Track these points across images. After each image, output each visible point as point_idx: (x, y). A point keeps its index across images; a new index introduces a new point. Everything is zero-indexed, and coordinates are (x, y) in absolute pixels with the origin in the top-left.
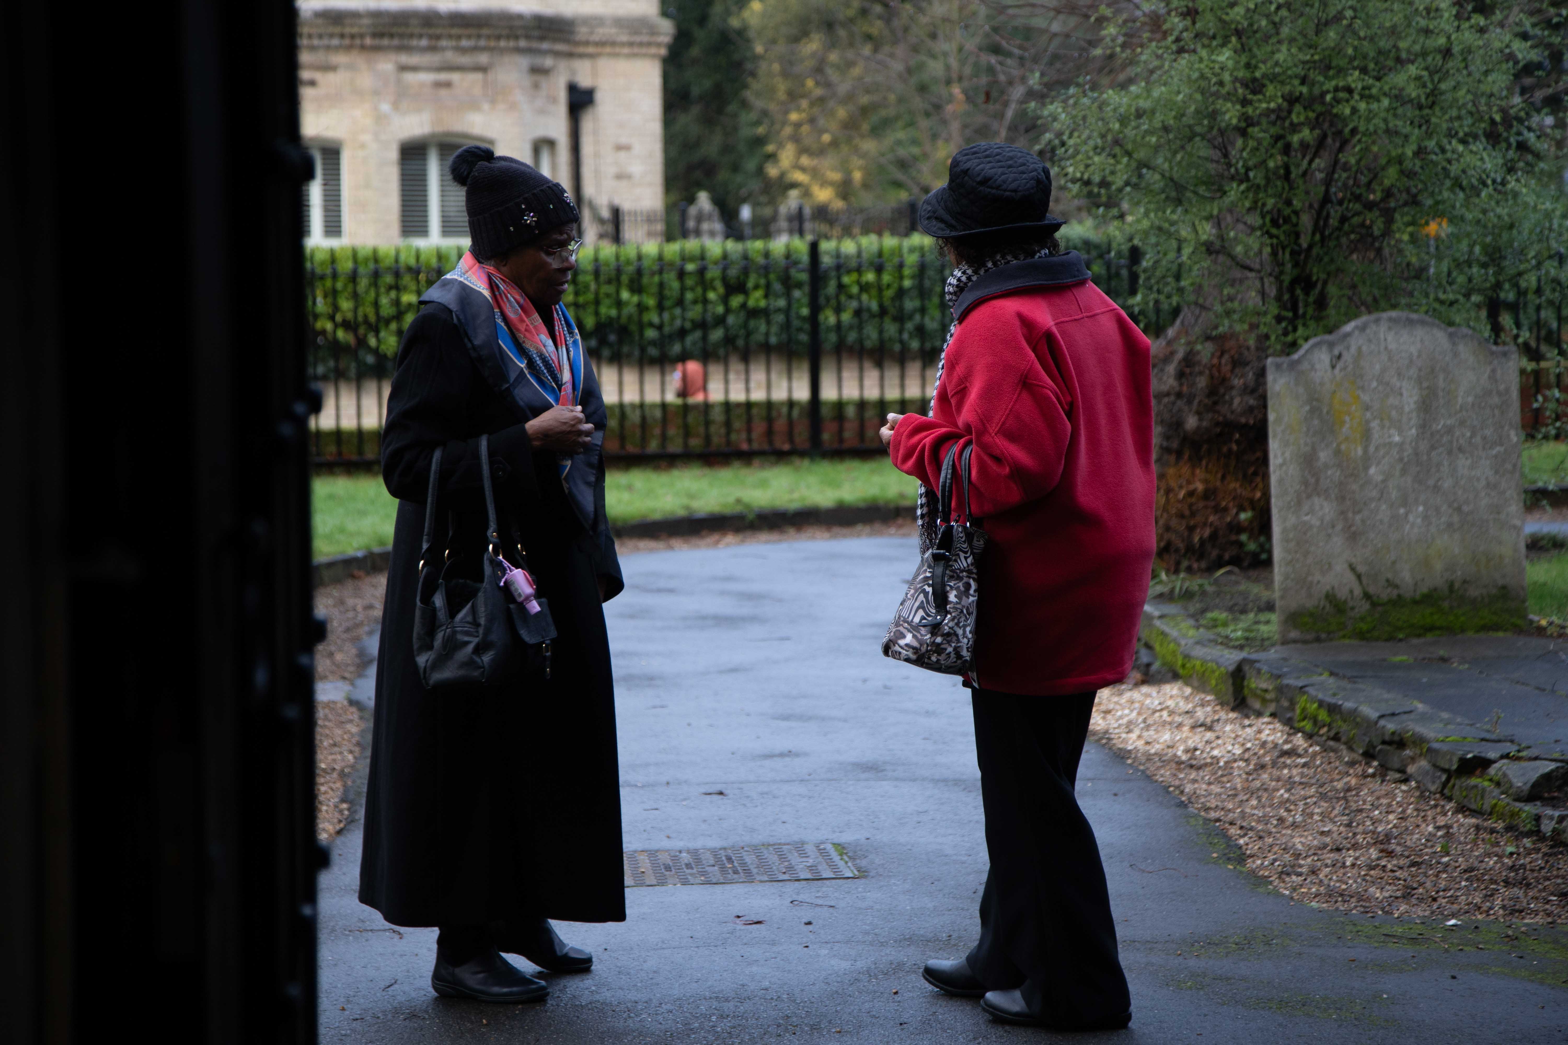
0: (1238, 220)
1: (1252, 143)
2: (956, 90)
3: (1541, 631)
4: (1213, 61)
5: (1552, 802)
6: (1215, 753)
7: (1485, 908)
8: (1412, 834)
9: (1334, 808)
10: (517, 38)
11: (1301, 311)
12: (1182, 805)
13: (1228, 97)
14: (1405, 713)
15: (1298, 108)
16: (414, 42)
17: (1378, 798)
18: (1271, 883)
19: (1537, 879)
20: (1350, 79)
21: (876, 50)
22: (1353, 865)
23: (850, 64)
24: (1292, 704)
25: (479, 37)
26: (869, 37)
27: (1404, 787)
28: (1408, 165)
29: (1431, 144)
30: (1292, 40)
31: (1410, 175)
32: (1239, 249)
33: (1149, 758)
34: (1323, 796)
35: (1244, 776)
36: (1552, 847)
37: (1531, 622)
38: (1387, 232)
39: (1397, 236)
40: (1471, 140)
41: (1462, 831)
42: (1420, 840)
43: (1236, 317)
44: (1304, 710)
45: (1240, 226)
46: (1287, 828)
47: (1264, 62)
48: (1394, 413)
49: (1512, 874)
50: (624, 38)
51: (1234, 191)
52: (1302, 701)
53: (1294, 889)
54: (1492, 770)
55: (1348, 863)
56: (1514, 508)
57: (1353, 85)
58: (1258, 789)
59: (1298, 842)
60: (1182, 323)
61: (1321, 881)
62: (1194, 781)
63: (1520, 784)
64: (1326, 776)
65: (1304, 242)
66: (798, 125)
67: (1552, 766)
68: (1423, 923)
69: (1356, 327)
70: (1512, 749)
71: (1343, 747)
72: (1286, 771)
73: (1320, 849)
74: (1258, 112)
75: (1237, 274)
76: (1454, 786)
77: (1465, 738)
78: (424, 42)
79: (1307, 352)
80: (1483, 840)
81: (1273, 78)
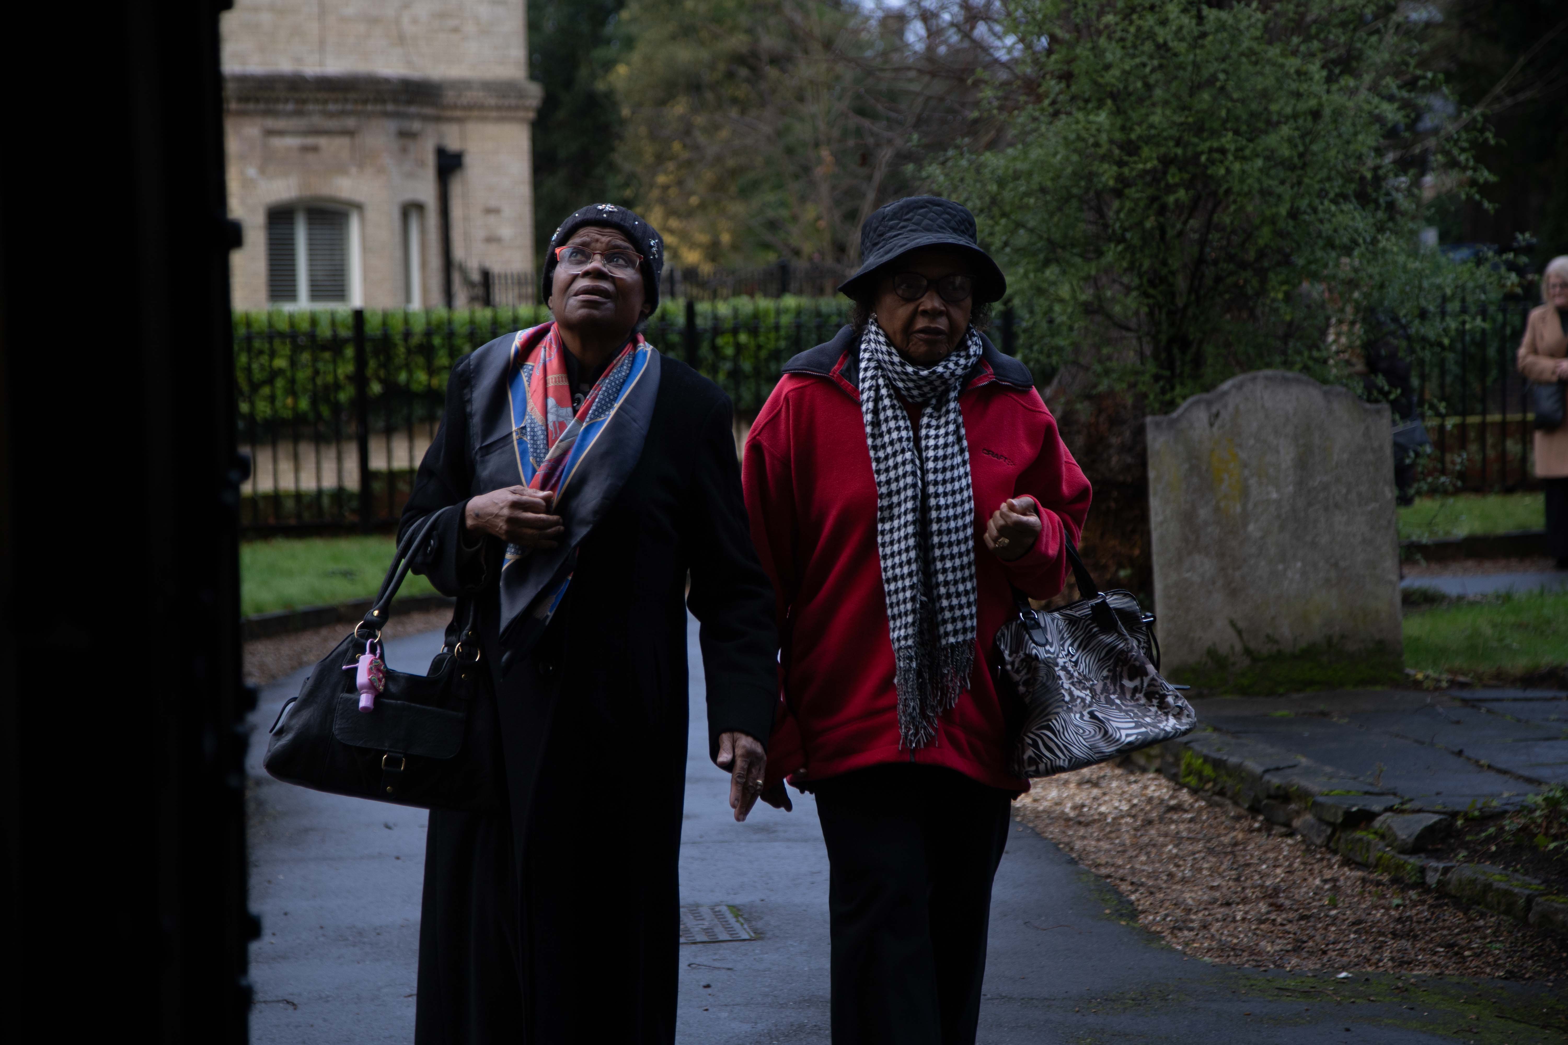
0: (1114, 281)
1: (1128, 204)
2: (825, 153)
3: (1417, 685)
4: (1089, 122)
5: (1436, 854)
6: (1103, 809)
7: (1374, 960)
8: (1300, 887)
9: (1222, 863)
10: (384, 102)
11: (1178, 371)
12: (1073, 862)
13: (1103, 158)
14: (1290, 767)
15: (1173, 170)
16: (280, 107)
17: (1265, 852)
18: (1163, 938)
19: (1424, 931)
20: (1224, 140)
21: (743, 112)
22: (1244, 919)
23: (717, 127)
24: (1177, 759)
25: (346, 100)
26: (734, 101)
27: (1290, 841)
28: (1281, 224)
29: (1304, 204)
30: (1166, 103)
31: (1280, 234)
32: (1117, 309)
33: (1037, 815)
34: (1211, 851)
35: (1132, 832)
36: (1437, 899)
37: (1408, 676)
38: (1262, 292)
39: (1272, 295)
40: (1341, 200)
41: (1349, 883)
42: (1307, 893)
43: (1114, 376)
44: (1189, 765)
45: (1117, 287)
46: (1177, 883)
47: (1140, 124)
48: (1271, 471)
49: (1399, 926)
50: (492, 101)
51: (1112, 252)
52: (1187, 756)
53: (1187, 944)
54: (1377, 823)
55: (1238, 918)
56: (1390, 564)
57: (1227, 146)
58: (1147, 845)
59: (1189, 897)
60: (1060, 382)
61: (1213, 936)
62: (1083, 838)
63: (1404, 837)
64: (1212, 831)
65: (1180, 302)
66: (665, 188)
67: (1435, 818)
68: (1314, 976)
69: (1234, 386)
70: (1396, 802)
71: (1228, 802)
72: (1173, 827)
73: (1210, 903)
74: (1134, 173)
75: (1114, 333)
76: (1339, 839)
77: (1349, 792)
78: (290, 107)
79: (1186, 410)
80: (1370, 892)
81: (1148, 140)
